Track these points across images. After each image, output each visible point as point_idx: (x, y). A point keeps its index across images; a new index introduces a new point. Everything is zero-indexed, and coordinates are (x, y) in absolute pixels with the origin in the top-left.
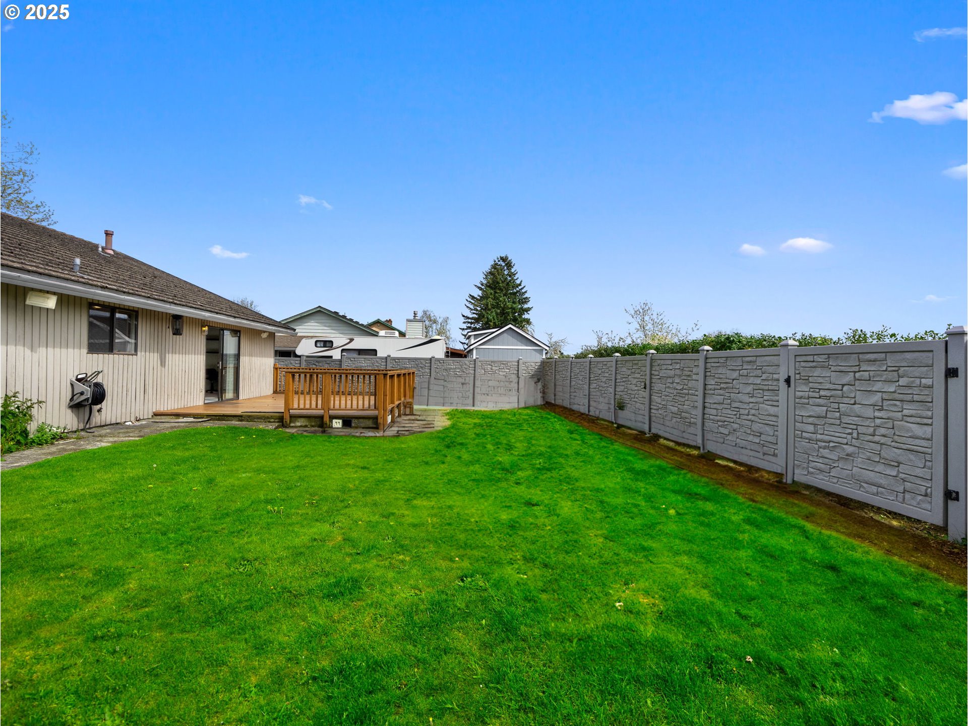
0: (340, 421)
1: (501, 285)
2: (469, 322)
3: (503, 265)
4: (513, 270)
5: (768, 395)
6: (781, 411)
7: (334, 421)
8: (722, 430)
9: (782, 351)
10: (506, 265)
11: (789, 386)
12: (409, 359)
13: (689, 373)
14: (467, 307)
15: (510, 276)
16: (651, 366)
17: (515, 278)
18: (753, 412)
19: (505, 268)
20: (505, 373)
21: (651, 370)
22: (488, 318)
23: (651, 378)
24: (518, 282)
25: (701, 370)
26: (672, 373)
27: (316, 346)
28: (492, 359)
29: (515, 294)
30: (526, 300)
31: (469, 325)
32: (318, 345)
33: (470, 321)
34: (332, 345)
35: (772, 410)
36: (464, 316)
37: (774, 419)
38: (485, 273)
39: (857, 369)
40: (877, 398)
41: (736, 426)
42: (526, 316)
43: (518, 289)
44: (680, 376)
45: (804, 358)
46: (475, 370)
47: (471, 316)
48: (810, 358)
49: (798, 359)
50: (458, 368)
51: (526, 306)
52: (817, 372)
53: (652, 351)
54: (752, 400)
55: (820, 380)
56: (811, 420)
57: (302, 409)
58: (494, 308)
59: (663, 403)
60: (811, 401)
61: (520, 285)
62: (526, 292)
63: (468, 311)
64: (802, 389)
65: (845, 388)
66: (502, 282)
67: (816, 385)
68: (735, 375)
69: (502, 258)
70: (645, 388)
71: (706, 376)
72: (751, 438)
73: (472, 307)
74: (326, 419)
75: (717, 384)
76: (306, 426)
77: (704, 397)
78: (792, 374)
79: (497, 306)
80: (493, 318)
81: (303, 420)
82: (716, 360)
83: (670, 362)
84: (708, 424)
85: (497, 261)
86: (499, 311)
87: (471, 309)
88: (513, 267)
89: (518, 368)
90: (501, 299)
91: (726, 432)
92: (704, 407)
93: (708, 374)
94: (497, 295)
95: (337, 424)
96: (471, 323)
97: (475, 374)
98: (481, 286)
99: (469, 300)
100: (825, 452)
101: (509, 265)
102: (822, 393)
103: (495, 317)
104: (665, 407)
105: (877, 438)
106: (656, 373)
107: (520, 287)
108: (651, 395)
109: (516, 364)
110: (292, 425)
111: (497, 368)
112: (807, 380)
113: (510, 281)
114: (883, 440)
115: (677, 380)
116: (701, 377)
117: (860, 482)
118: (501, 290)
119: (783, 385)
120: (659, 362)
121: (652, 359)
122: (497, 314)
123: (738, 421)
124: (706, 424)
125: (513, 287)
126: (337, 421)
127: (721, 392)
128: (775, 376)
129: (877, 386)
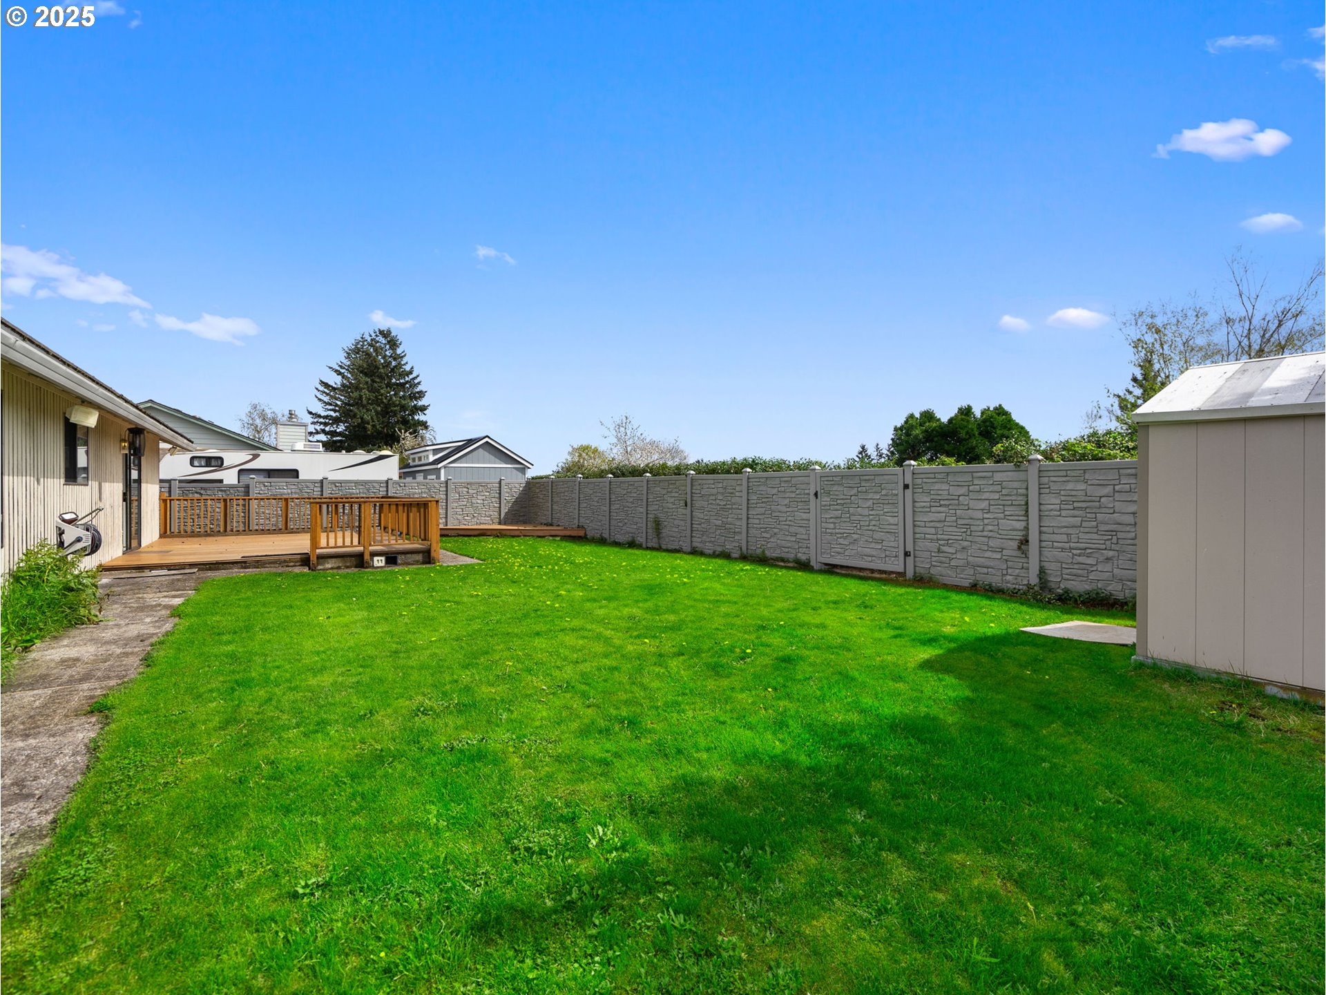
0: (383, 558)
1: (382, 371)
2: (321, 423)
3: (384, 342)
4: (399, 351)
5: (801, 506)
6: (812, 516)
7: (376, 559)
8: (764, 535)
9: (812, 474)
10: (389, 342)
11: (817, 498)
12: (357, 483)
13: (732, 491)
14: (320, 400)
15: (395, 359)
16: (692, 485)
17: (403, 363)
18: (790, 518)
19: (388, 347)
20: (484, 497)
21: (692, 489)
22: (362, 418)
23: (692, 496)
24: (407, 368)
25: (744, 488)
26: (715, 491)
27: (192, 464)
28: (468, 481)
29: (403, 385)
30: (421, 394)
31: (322, 427)
32: (196, 463)
33: (322, 420)
34: (222, 464)
35: (805, 516)
36: (310, 413)
37: (806, 522)
38: (346, 349)
39: (859, 485)
40: (870, 503)
41: (776, 530)
42: (420, 417)
43: (407, 379)
44: (722, 494)
45: (826, 479)
46: (447, 495)
47: (323, 413)
48: (831, 479)
49: (823, 479)
50: (425, 492)
51: (420, 403)
52: (835, 488)
53: (692, 472)
54: (788, 510)
55: (837, 493)
56: (831, 520)
57: (331, 548)
58: (371, 404)
59: (706, 518)
60: (832, 507)
61: (411, 372)
62: (419, 383)
63: (320, 405)
64: (825, 500)
65: (852, 498)
66: (384, 367)
67: (834, 497)
68: (775, 491)
69: (381, 332)
70: (686, 505)
71: (748, 493)
72: (789, 538)
73: (326, 399)
74: (367, 557)
75: (758, 499)
76: (339, 568)
77: (748, 510)
78: (818, 490)
79: (377, 402)
80: (372, 418)
81: (334, 560)
82: (758, 480)
83: (712, 482)
84: (752, 531)
85: (373, 335)
86: (379, 409)
87: (325, 402)
88: (398, 347)
89: (500, 490)
90: (382, 391)
91: (768, 536)
92: (748, 518)
93: (751, 491)
94: (375, 385)
95: (379, 562)
96: (326, 424)
97: (447, 499)
98: (339, 368)
99: (322, 388)
100: (841, 541)
101: (393, 344)
102: (839, 501)
103: (375, 418)
104: (708, 521)
105: (871, 528)
106: (698, 491)
107: (411, 377)
108: (692, 512)
109: (498, 485)
110: (320, 567)
111: (475, 491)
112: (828, 493)
113: (395, 367)
114: (874, 528)
115: (720, 497)
116: (744, 494)
117: (862, 556)
118: (381, 377)
119: (812, 497)
120: (700, 481)
121: (692, 480)
122: (377, 413)
123: (778, 526)
124: (750, 532)
125: (400, 375)
126: (379, 558)
127: (763, 505)
128: (806, 491)
129: (870, 496)
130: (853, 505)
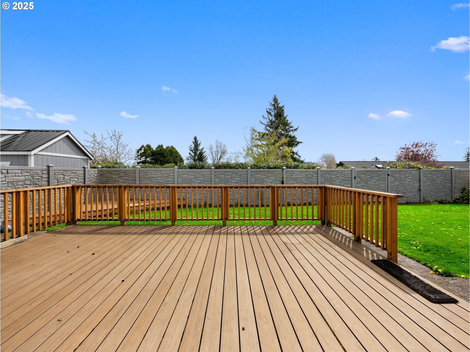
11: (355, 179)
39: (371, 174)
52: (362, 175)
56: (361, 187)
60: (361, 182)
67: (362, 178)
89: (85, 177)
112: (359, 177)
129: (376, 178)
130: (369, 181)
